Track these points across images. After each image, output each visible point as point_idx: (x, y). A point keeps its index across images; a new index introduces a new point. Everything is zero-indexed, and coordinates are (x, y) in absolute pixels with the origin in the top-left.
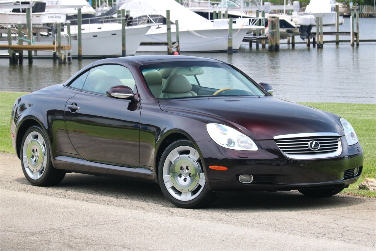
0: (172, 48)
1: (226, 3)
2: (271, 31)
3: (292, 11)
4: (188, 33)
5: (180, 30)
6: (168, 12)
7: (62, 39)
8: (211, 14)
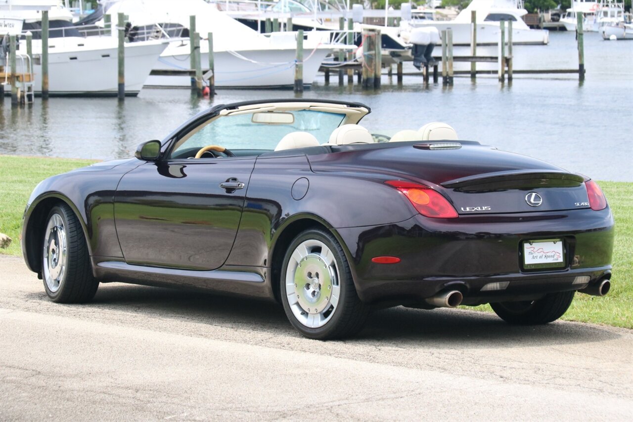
0: (202, 81)
1: (287, 5)
2: (366, 53)
3: (400, 19)
4: (226, 55)
5: (215, 50)
6: (193, 19)
7: (17, 62)
8: (263, 23)
